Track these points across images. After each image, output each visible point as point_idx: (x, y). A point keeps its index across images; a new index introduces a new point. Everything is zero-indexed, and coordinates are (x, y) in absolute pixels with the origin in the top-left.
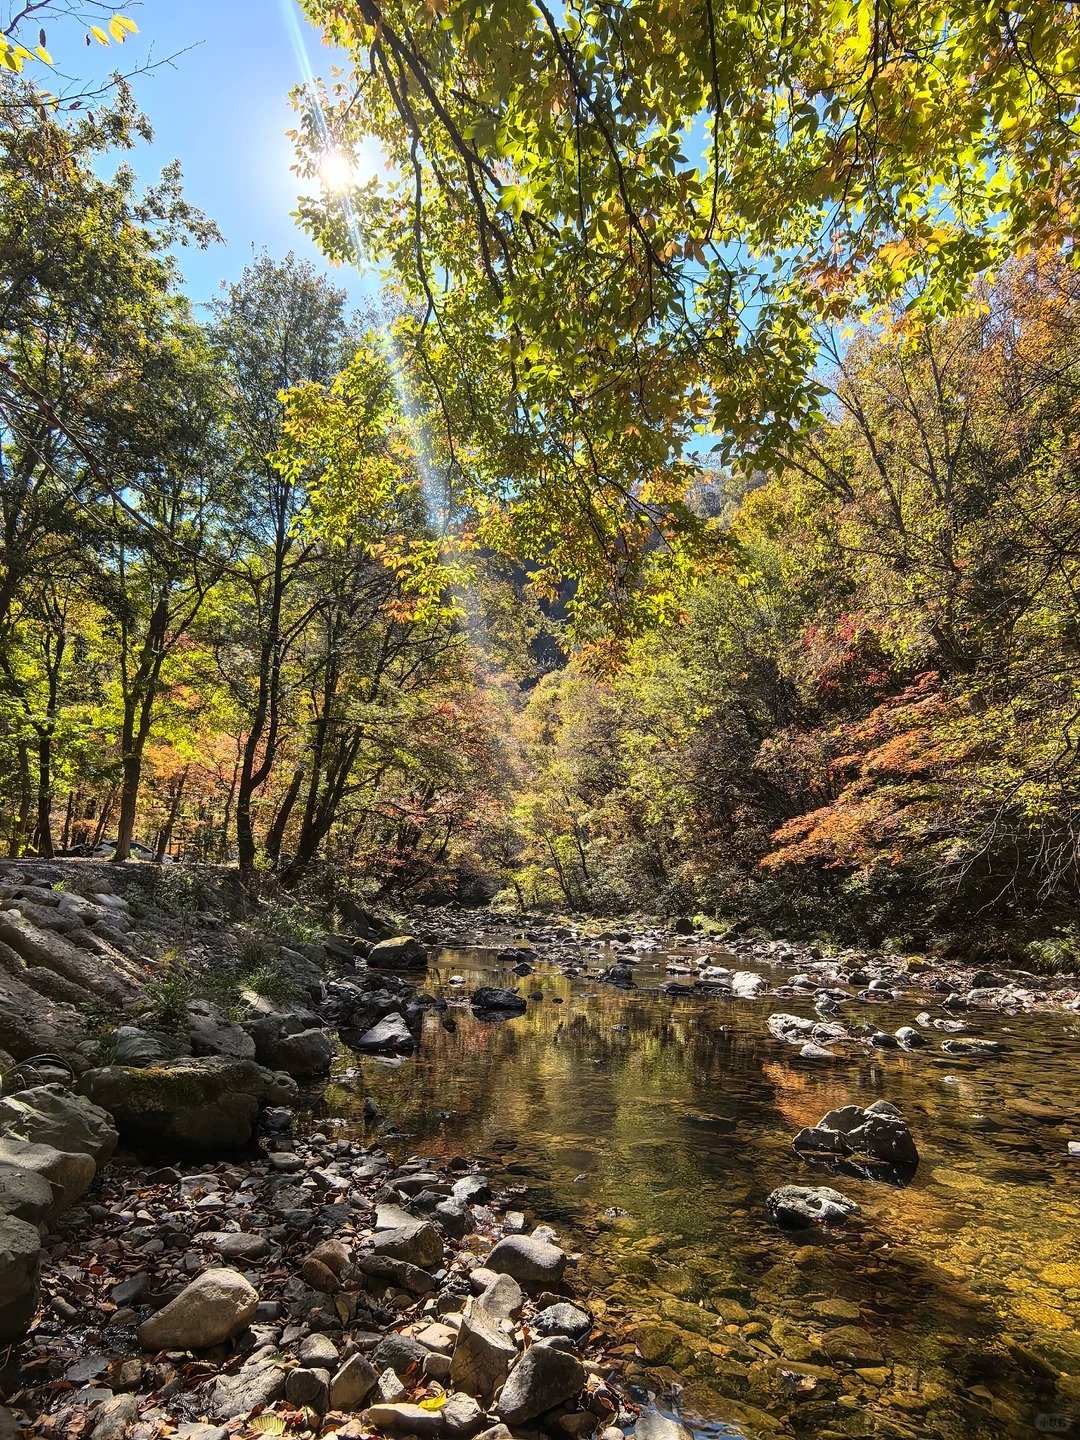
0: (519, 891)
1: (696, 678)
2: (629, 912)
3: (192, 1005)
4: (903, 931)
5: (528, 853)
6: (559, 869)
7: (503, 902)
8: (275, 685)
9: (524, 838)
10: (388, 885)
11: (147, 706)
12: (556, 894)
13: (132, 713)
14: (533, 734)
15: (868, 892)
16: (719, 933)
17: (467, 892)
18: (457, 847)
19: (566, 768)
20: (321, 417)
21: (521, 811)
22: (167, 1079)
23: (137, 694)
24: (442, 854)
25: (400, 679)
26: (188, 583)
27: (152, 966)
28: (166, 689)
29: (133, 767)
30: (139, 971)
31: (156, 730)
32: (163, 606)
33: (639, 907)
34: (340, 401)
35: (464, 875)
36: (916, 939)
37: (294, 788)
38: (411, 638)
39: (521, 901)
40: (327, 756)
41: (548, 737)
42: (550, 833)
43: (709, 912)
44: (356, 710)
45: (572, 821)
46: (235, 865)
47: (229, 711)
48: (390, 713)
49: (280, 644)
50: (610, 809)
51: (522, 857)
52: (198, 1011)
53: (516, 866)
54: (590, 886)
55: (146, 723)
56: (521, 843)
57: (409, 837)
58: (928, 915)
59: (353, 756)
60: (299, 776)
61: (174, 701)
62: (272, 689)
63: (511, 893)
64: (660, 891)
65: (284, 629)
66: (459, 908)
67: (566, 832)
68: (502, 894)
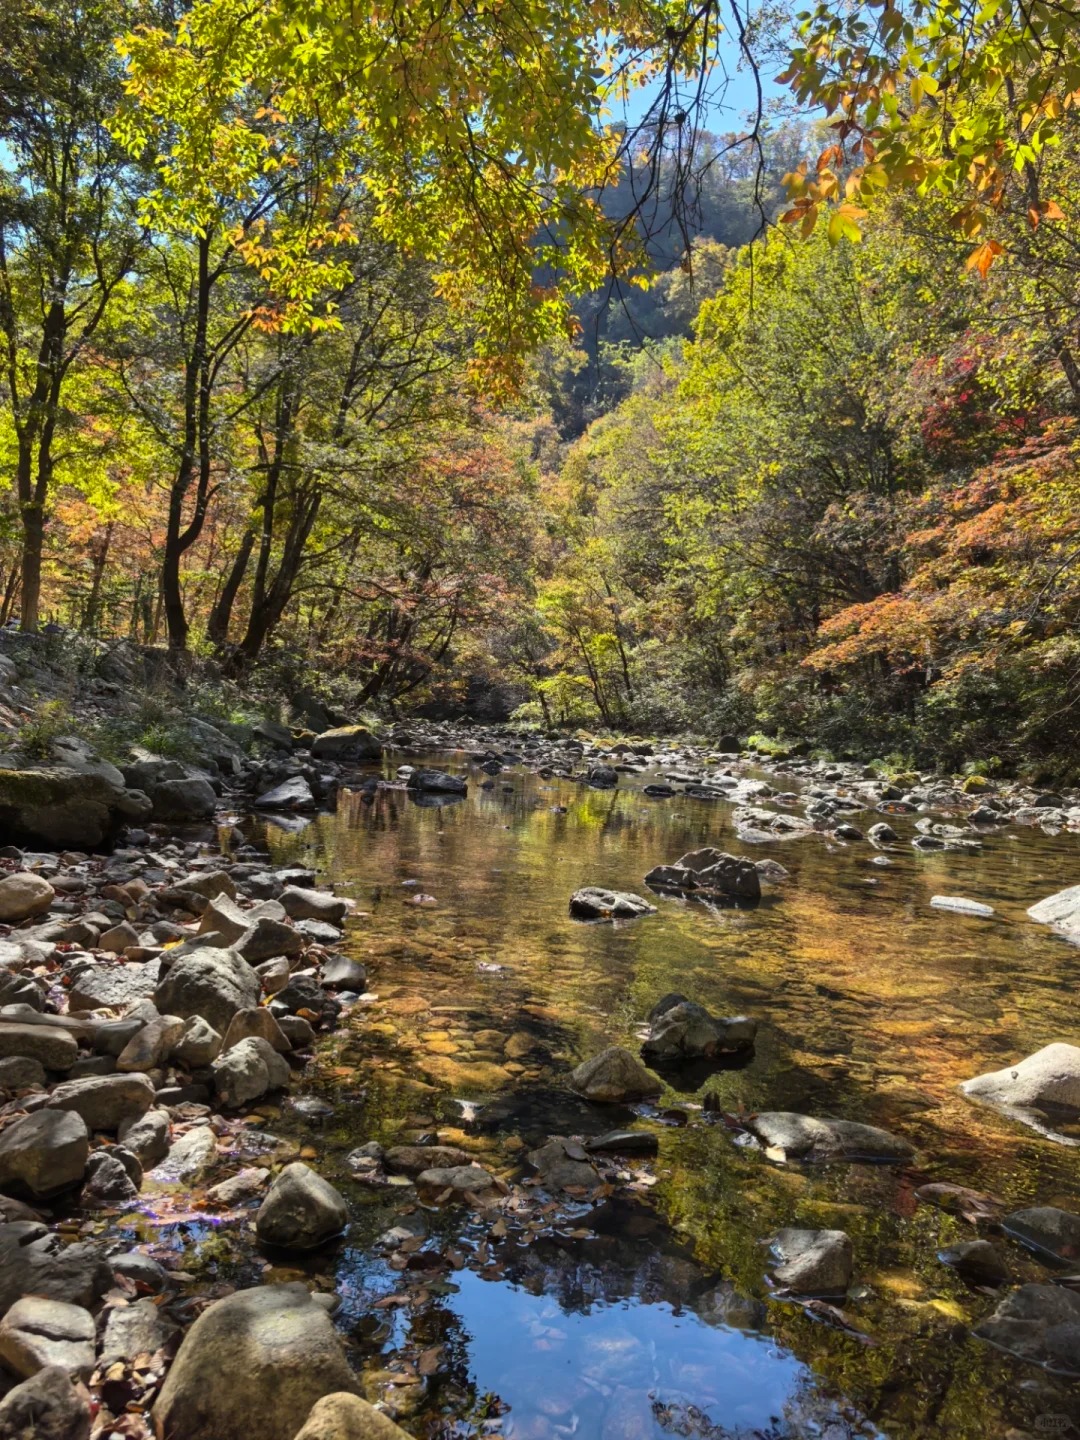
0: (545, 704)
1: (773, 425)
2: (676, 732)
3: (61, 740)
4: (990, 754)
5: (558, 655)
6: (594, 678)
7: (525, 718)
8: (205, 419)
9: (552, 638)
10: (371, 689)
11: (46, 442)
12: (591, 710)
13: (29, 450)
14: (566, 500)
15: (953, 705)
16: (769, 753)
17: (481, 705)
18: (465, 646)
19: (604, 546)
20: (167, 73)
21: (547, 602)
22: (14, 778)
23: (33, 424)
24: (444, 655)
25: (371, 413)
26: (88, 276)
27: (29, 714)
28: (68, 419)
29: (35, 518)
30: (13, 715)
31: (62, 475)
32: (58, 309)
33: (690, 726)
34: (187, 52)
35: (478, 686)
36: (1005, 763)
37: (243, 555)
38: (386, 360)
39: (547, 717)
40: (281, 516)
41: (587, 506)
42: (584, 631)
43: (770, 732)
44: (313, 453)
45: (612, 617)
46: (164, 646)
47: (149, 452)
48: (351, 457)
49: (209, 360)
50: (663, 603)
51: (548, 662)
52: (67, 746)
53: (542, 673)
54: (631, 699)
55: (47, 465)
56: (547, 645)
57: (399, 628)
58: (1020, 733)
59: (312, 517)
60: (248, 542)
61: (83, 436)
62: (198, 424)
63: (535, 707)
64: (713, 707)
65: (212, 342)
66: (472, 723)
67: (606, 630)
68: (524, 708)
